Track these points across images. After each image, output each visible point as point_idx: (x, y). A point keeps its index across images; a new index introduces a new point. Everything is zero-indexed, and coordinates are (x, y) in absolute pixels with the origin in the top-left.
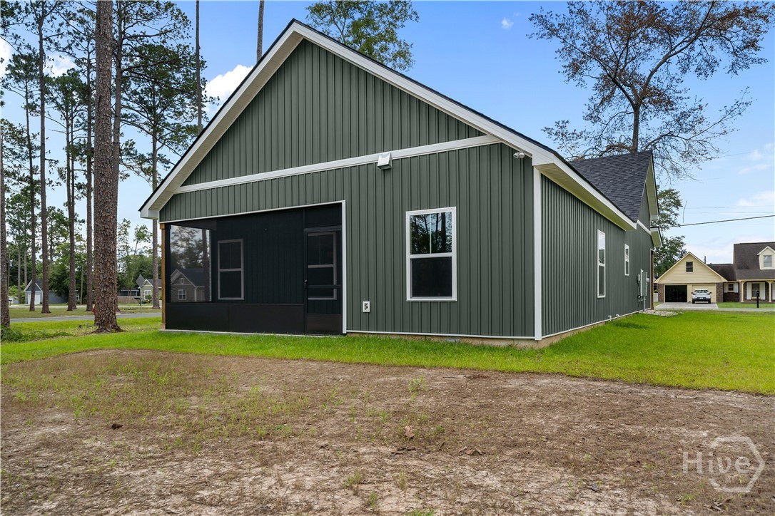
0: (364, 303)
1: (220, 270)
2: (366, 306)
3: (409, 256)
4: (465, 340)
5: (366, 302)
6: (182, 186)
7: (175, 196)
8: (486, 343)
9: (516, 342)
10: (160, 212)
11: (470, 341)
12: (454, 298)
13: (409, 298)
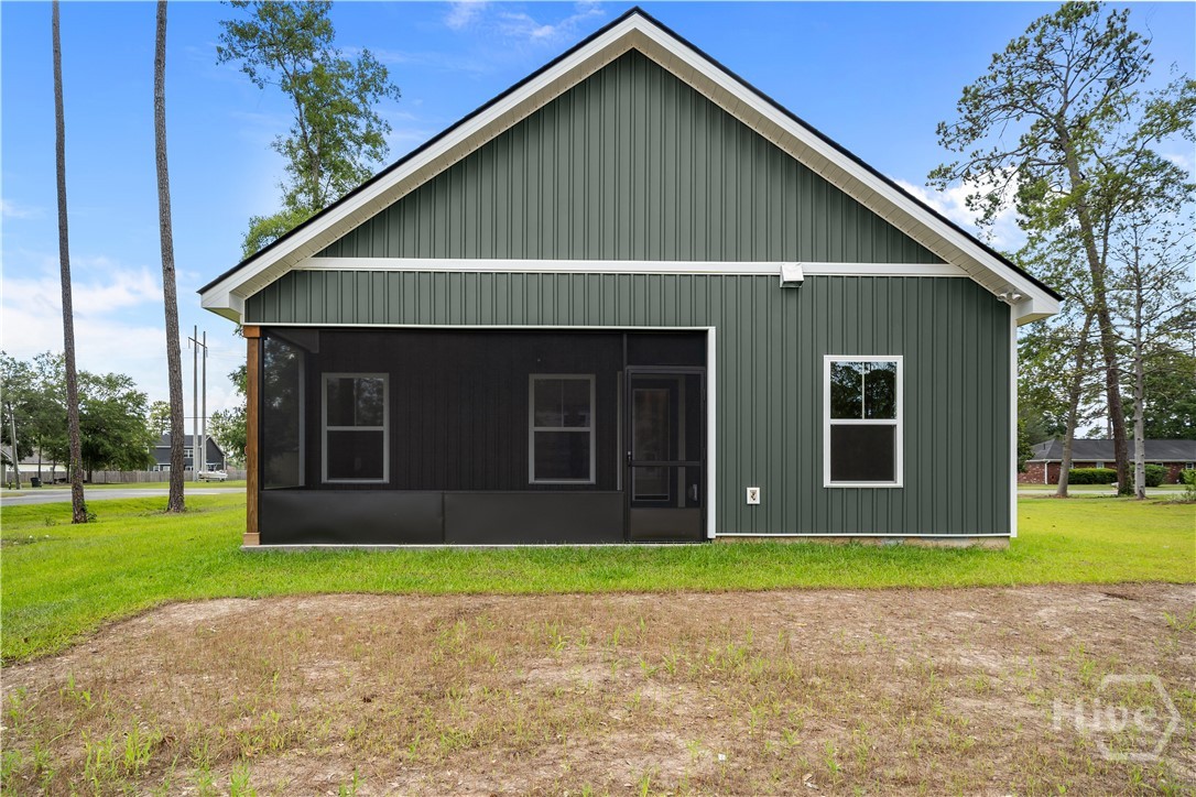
0: (749, 489)
1: (325, 428)
2: (753, 495)
3: (828, 422)
4: (911, 542)
5: (754, 489)
6: (314, 256)
7: (293, 274)
8: (942, 544)
9: (981, 541)
10: (248, 302)
11: (919, 542)
12: (899, 482)
13: (827, 482)
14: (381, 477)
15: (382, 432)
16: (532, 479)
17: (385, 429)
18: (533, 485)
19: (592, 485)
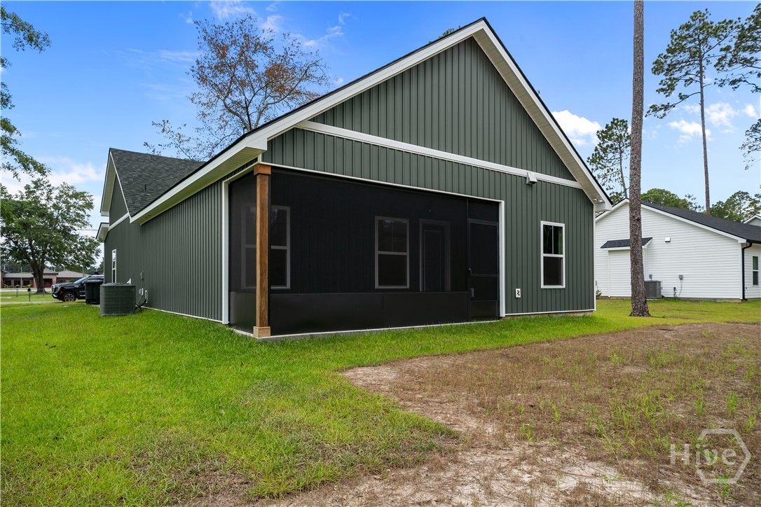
0: (516, 290)
2: (518, 293)
3: (542, 255)
4: (566, 314)
5: (518, 289)
8: (575, 315)
11: (569, 314)
12: (564, 286)
13: (543, 286)
14: (285, 284)
15: (286, 250)
16: (377, 286)
17: (288, 248)
18: (377, 289)
19: (407, 289)
